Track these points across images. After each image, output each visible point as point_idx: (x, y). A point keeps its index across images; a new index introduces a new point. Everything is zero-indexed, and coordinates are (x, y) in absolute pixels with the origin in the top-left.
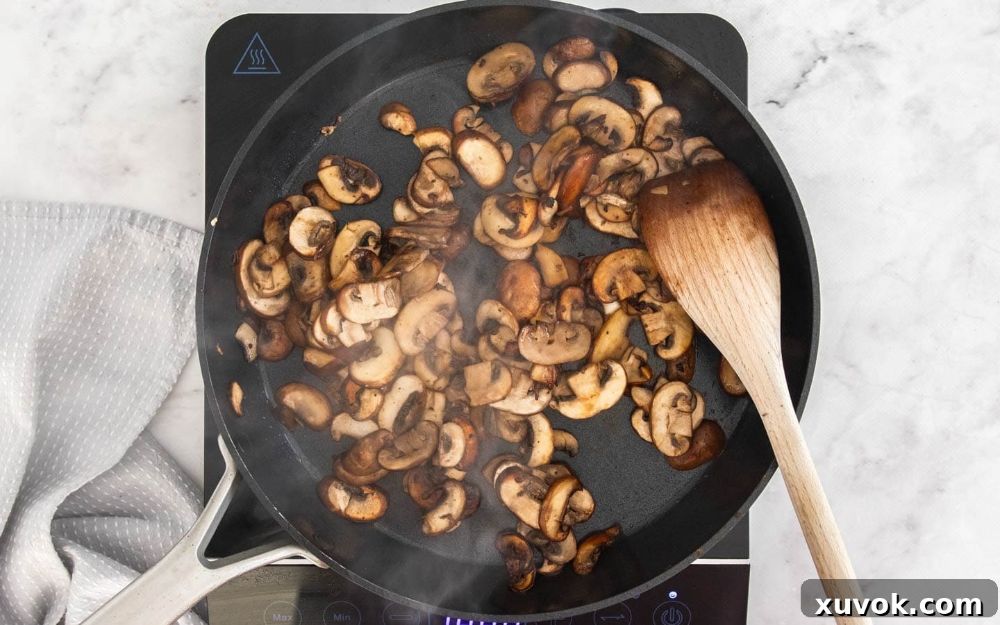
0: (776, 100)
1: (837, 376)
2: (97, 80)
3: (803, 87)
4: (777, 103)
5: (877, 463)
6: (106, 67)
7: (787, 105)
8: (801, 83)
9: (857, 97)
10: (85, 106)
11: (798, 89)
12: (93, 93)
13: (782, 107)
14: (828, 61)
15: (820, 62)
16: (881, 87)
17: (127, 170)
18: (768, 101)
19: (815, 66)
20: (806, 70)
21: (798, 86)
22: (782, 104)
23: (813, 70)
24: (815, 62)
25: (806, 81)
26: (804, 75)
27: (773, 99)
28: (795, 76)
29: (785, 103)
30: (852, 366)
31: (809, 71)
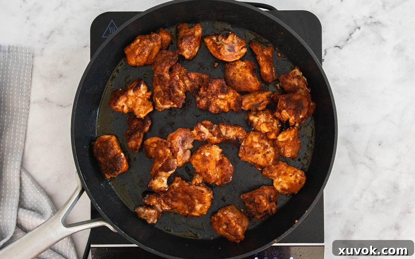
0: (338, 46)
1: (365, 164)
2: (48, 38)
3: (350, 40)
4: (339, 47)
5: (382, 201)
6: (52, 32)
7: (343, 48)
8: (349, 38)
9: (373, 44)
10: (43, 49)
11: (348, 41)
12: (47, 43)
13: (341, 49)
14: (361, 29)
15: (357, 30)
16: (383, 40)
17: (61, 76)
18: (335, 46)
19: (355, 31)
20: (352, 33)
21: (348, 40)
22: (341, 47)
23: (354, 33)
24: (355, 29)
25: (351, 38)
26: (350, 35)
27: (337, 45)
28: (347, 36)
29: (342, 47)
30: (371, 159)
31: (353, 33)
